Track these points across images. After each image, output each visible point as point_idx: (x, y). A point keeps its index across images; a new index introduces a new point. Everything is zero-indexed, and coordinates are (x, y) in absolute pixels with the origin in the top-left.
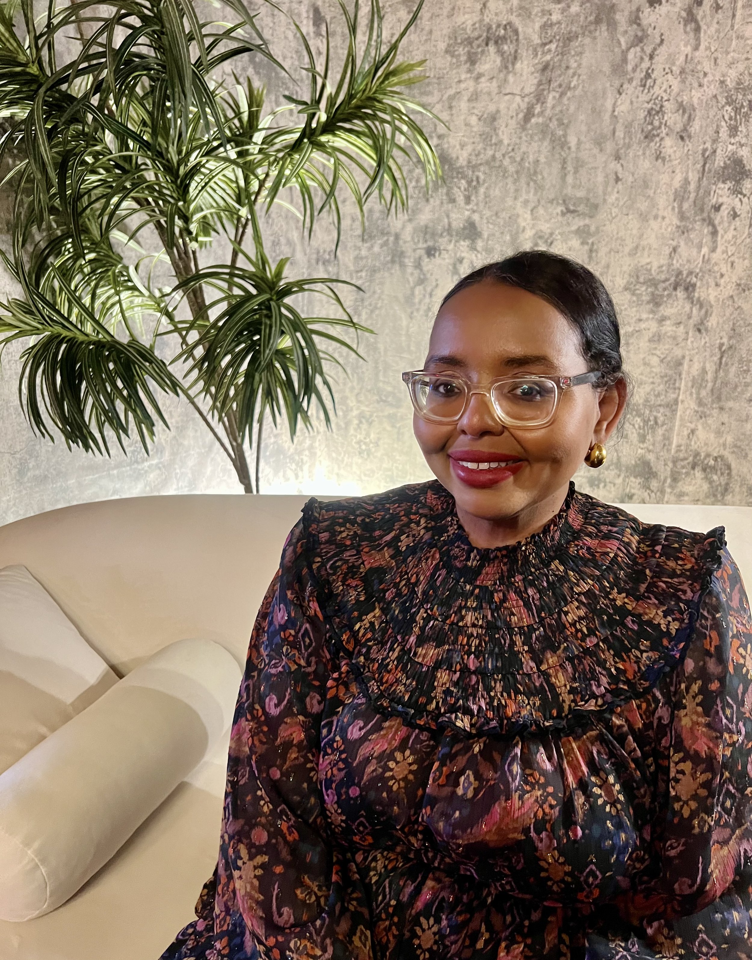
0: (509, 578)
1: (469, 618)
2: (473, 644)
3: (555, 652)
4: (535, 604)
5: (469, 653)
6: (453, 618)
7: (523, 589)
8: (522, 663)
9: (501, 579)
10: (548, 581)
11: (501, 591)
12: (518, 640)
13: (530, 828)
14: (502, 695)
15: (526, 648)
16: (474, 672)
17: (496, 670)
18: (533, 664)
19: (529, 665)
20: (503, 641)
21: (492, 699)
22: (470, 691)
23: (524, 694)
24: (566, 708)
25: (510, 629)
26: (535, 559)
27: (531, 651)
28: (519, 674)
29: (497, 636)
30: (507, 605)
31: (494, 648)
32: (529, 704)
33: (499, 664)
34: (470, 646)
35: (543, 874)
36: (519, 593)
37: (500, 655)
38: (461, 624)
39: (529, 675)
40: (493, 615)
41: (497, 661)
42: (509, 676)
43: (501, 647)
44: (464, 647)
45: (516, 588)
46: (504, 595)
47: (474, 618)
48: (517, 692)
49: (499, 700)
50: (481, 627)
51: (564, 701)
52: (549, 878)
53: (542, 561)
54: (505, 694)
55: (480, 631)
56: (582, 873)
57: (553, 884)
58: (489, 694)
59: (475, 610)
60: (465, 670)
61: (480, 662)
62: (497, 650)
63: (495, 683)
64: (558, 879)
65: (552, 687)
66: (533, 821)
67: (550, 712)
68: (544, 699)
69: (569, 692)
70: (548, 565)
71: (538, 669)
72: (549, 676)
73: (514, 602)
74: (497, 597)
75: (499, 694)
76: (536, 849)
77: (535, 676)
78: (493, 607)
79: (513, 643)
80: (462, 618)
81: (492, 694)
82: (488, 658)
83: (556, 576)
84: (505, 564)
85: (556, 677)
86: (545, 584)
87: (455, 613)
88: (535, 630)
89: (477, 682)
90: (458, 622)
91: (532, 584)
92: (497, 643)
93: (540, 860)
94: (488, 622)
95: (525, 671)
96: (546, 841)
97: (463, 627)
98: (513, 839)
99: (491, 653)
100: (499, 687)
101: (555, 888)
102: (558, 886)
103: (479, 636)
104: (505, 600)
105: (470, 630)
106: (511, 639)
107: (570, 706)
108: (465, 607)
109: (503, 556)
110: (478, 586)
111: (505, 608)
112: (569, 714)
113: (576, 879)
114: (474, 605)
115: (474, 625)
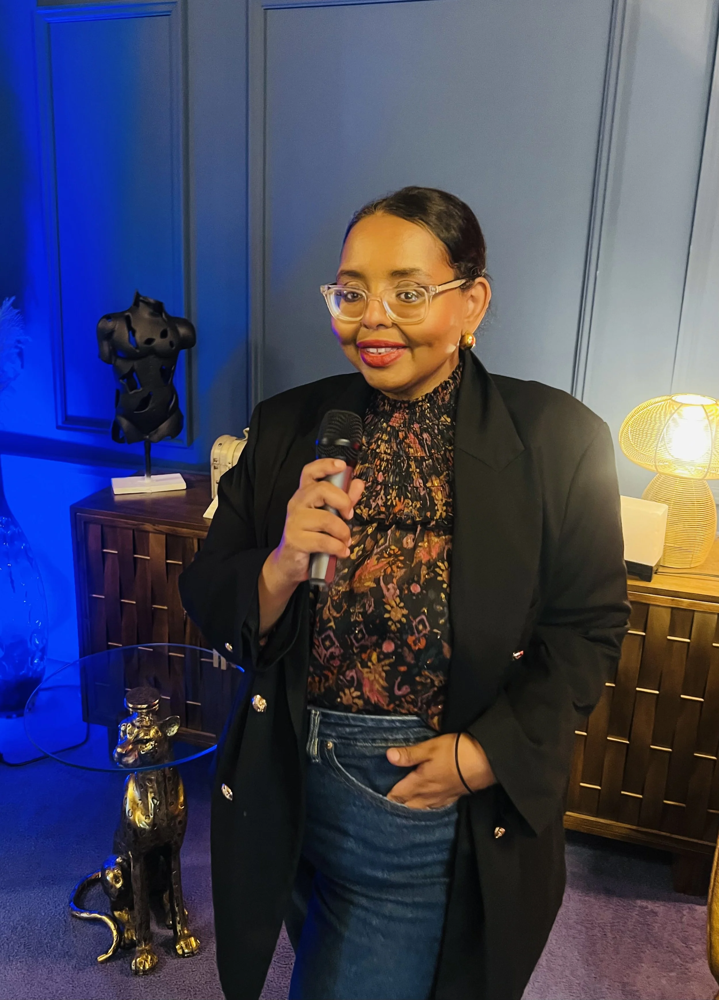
0: (409, 424)
1: (383, 447)
2: (383, 466)
3: (439, 477)
4: (427, 444)
5: (379, 471)
6: (374, 446)
7: (419, 433)
8: (413, 480)
9: (404, 423)
10: (438, 429)
11: (403, 430)
12: (413, 464)
13: (379, 578)
14: (395, 499)
15: (418, 470)
16: (381, 484)
17: (394, 483)
18: (421, 481)
19: (418, 482)
20: (402, 465)
21: (387, 500)
22: (374, 494)
23: (410, 499)
24: (438, 514)
25: (409, 458)
26: (429, 414)
27: (421, 472)
28: (410, 486)
29: (399, 461)
30: (407, 441)
31: (396, 469)
32: (412, 505)
33: (397, 479)
34: (381, 466)
35: (386, 616)
36: (416, 435)
37: (399, 474)
38: (378, 451)
39: (417, 488)
40: (397, 447)
41: (396, 477)
42: (403, 488)
43: (401, 469)
44: (377, 467)
45: (414, 431)
46: (406, 434)
47: (385, 448)
48: (406, 497)
49: (392, 502)
50: (389, 454)
51: (438, 510)
52: (390, 619)
53: (435, 415)
54: (397, 499)
55: (389, 457)
56: (415, 619)
57: (392, 624)
58: (386, 497)
59: (386, 442)
60: (375, 482)
61: (385, 477)
62: (397, 470)
63: (393, 491)
64: (396, 619)
65: (432, 499)
66: (383, 574)
67: (425, 514)
68: (424, 505)
69: (444, 505)
70: (438, 419)
71: (424, 485)
72: (431, 491)
73: (412, 440)
74: (401, 435)
75: (393, 498)
76: (383, 596)
77: (421, 489)
78: (398, 441)
79: (409, 466)
80: (379, 447)
81: (389, 497)
82: (391, 475)
83: (444, 425)
84: (407, 414)
85: (436, 493)
86: (436, 431)
87: (375, 442)
88: (425, 460)
89: (381, 489)
90: (376, 449)
91: (426, 430)
92: (398, 465)
93: (386, 604)
94: (395, 452)
95: (415, 485)
96: (392, 591)
97: (379, 453)
98: (368, 586)
99: (393, 472)
100: (394, 494)
101: (393, 627)
102: (396, 626)
103: (387, 460)
104: (406, 437)
105: (383, 455)
106: (408, 463)
107: (441, 513)
108: (381, 439)
109: (405, 407)
110: (390, 426)
111: (406, 443)
112: (439, 519)
113: (409, 622)
114: (386, 439)
115: (385, 453)
